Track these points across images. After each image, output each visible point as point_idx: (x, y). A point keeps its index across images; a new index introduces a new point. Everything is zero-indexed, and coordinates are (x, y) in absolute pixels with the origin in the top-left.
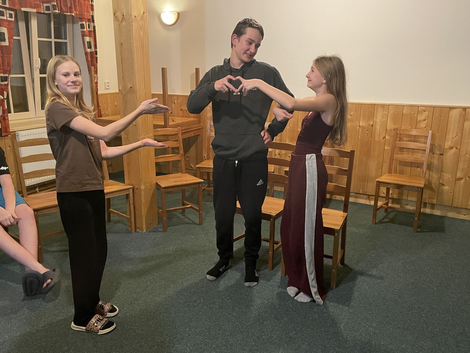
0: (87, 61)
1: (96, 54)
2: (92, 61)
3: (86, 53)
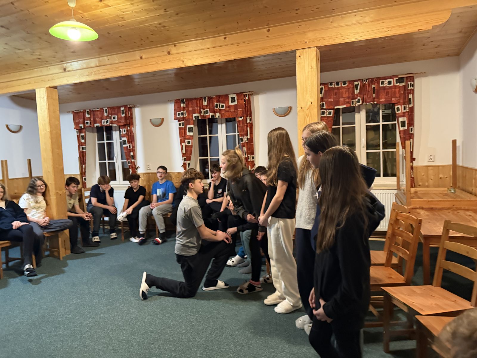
0: (401, 137)
2: (405, 137)
3: (400, 132)
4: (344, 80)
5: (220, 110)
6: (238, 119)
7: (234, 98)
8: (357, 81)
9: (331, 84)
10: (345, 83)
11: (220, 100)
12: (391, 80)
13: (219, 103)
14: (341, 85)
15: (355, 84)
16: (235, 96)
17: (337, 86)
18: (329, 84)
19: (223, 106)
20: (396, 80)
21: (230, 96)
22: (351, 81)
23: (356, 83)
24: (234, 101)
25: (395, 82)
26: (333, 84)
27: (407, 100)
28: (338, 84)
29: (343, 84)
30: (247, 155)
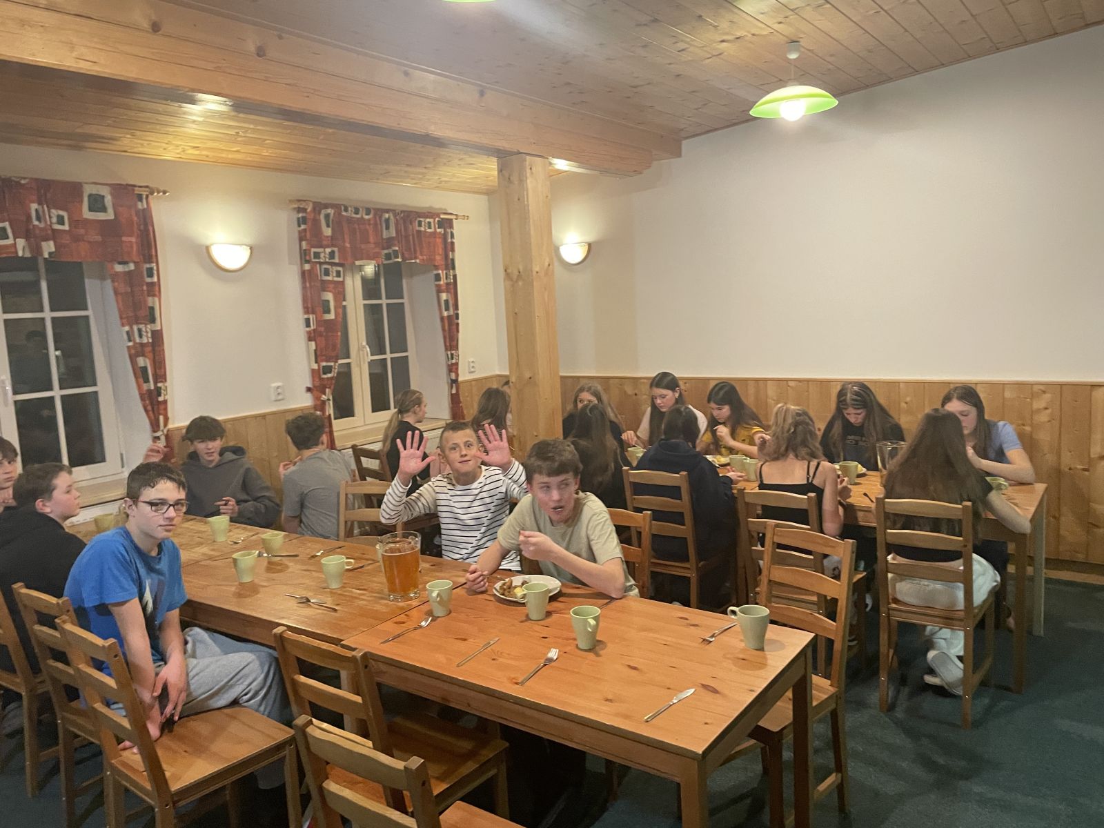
0: (444, 330)
1: (457, 318)
2: (450, 329)
3: (442, 319)
4: (368, 206)
5: (54, 230)
6: (113, 268)
7: (103, 197)
8: (387, 211)
9: (346, 210)
10: (368, 211)
11: (49, 195)
12: (431, 220)
13: (48, 207)
14: (362, 217)
15: (383, 219)
16: (105, 191)
17: (355, 216)
18: (343, 208)
19: (61, 221)
20: (438, 221)
21: (88, 190)
22: (378, 209)
23: (387, 216)
24: (104, 209)
25: (437, 226)
26: (350, 209)
27: (450, 262)
28: (357, 211)
29: (366, 215)
30: (156, 383)
